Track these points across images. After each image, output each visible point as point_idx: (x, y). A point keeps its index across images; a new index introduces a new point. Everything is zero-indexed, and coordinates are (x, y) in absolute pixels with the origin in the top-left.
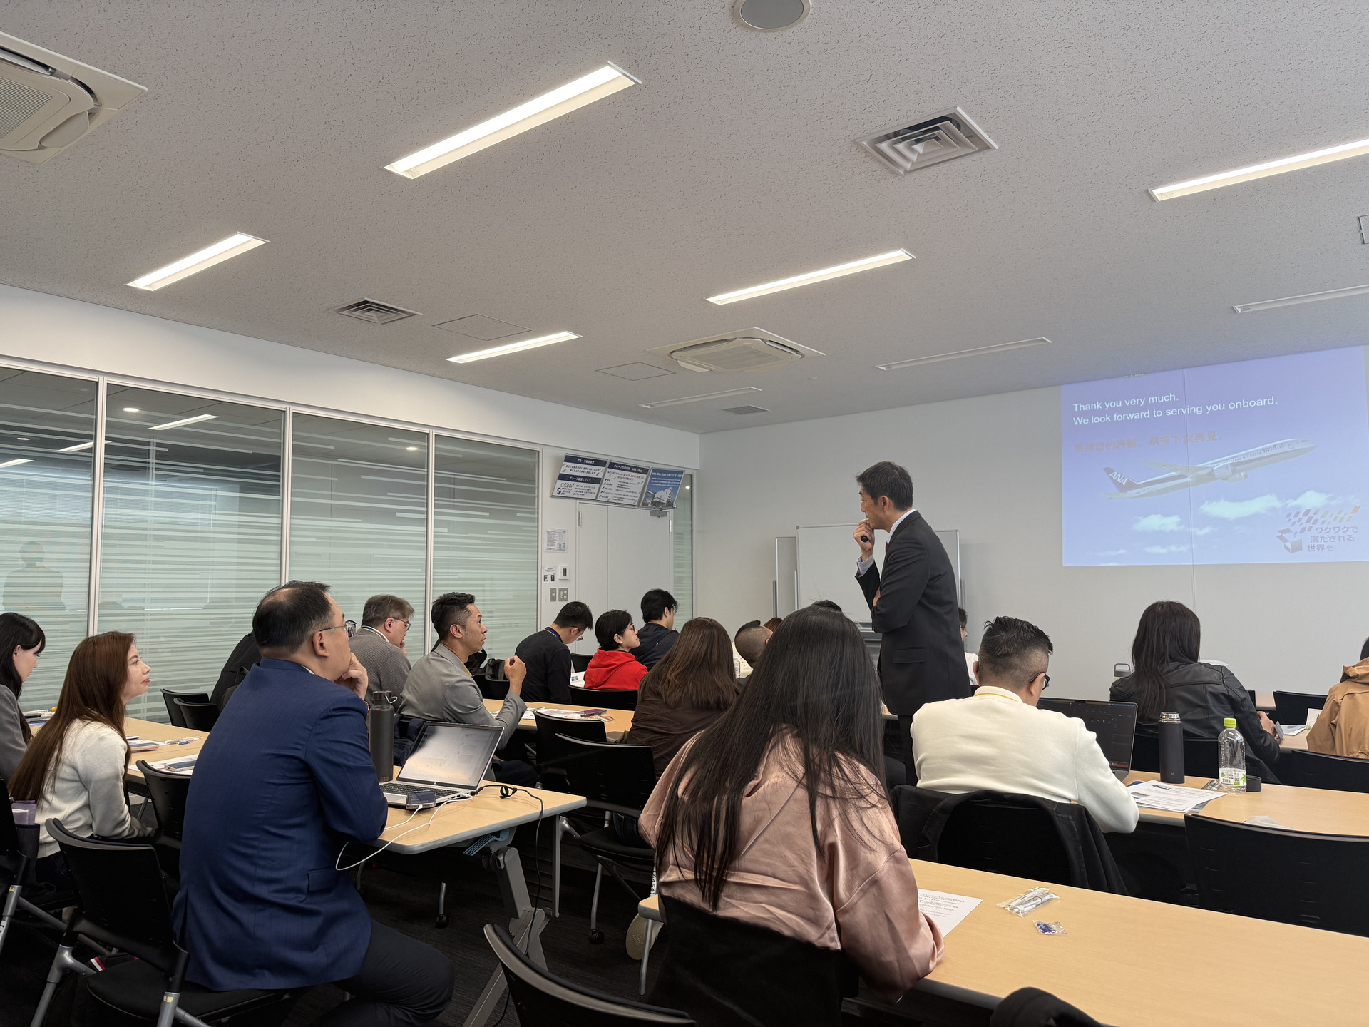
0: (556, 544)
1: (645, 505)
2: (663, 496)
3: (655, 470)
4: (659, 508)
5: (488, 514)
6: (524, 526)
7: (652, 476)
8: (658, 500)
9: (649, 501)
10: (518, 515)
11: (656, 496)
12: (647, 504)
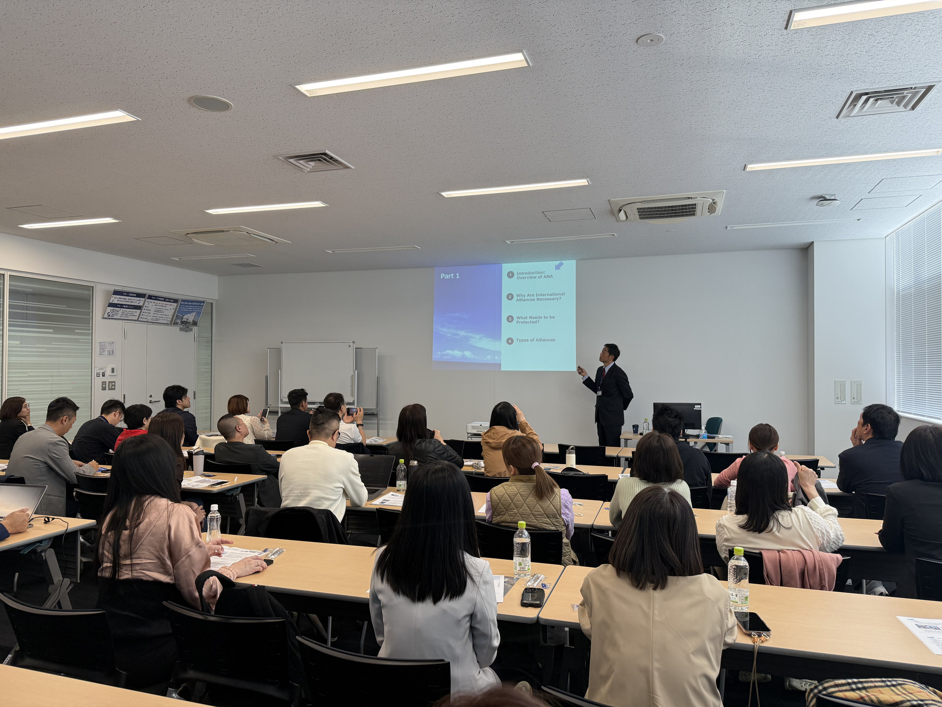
0: (106, 351)
1: (176, 324)
2: (190, 317)
3: (183, 301)
4: (186, 326)
5: (52, 331)
6: (81, 339)
7: (181, 304)
8: (186, 320)
9: (179, 321)
10: (76, 331)
11: (184, 317)
12: (177, 323)
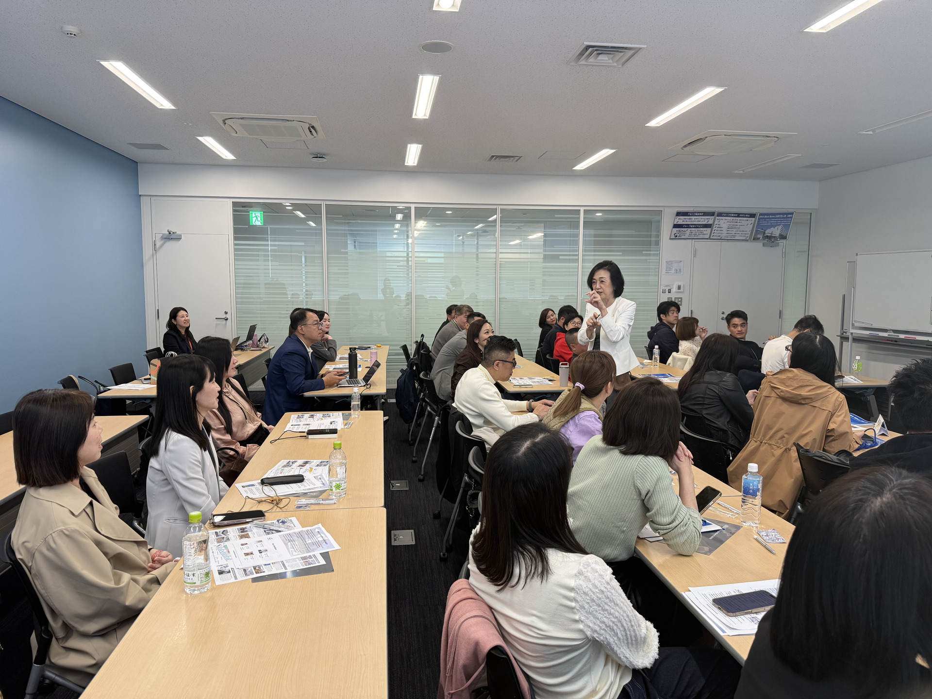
2: (776, 231)
4: (770, 240)
5: (621, 253)
6: (648, 259)
7: (759, 219)
8: (769, 235)
9: (761, 236)
11: (766, 232)
12: (759, 239)
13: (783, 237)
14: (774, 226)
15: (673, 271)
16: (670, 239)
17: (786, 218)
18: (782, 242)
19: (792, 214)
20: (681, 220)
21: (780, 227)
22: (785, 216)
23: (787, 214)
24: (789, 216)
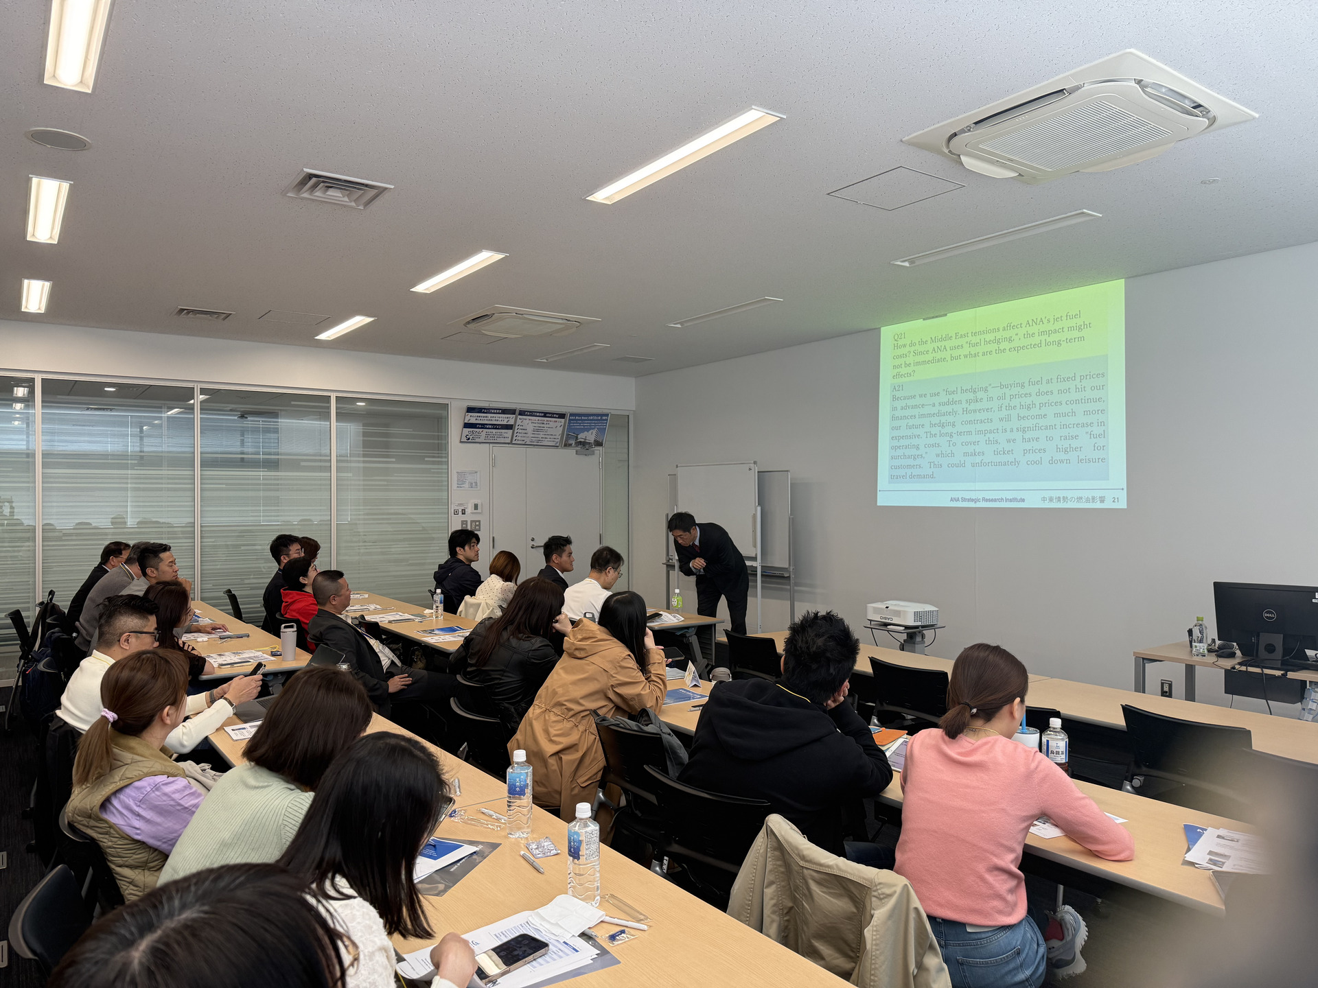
0: (467, 483)
1: (567, 445)
2: (590, 436)
4: (584, 448)
6: (433, 469)
7: (570, 420)
8: (583, 440)
9: (573, 442)
10: (426, 459)
11: (579, 437)
12: (570, 445)
13: (599, 444)
14: (588, 430)
15: (466, 485)
16: (461, 442)
17: (601, 420)
18: (598, 450)
19: (607, 415)
20: (473, 418)
21: (594, 432)
22: (600, 418)
23: (602, 415)
24: (604, 418)
